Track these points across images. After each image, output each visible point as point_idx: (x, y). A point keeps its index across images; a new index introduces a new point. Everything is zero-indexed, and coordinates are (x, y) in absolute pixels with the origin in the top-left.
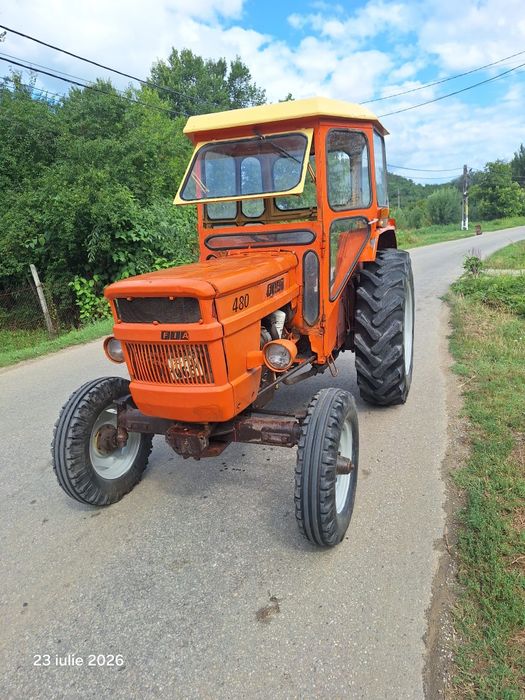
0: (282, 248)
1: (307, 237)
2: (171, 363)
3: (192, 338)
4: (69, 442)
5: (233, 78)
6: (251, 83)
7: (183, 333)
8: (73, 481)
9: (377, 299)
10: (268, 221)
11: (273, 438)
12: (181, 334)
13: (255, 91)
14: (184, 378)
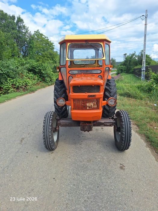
0: (92, 74)
1: (99, 72)
2: (88, 104)
3: (97, 97)
4: (50, 130)
5: (18, 22)
6: (24, 24)
7: (95, 95)
8: (51, 142)
9: (111, 89)
10: (71, 67)
11: (108, 124)
12: (94, 96)
13: (25, 27)
14: (91, 108)
